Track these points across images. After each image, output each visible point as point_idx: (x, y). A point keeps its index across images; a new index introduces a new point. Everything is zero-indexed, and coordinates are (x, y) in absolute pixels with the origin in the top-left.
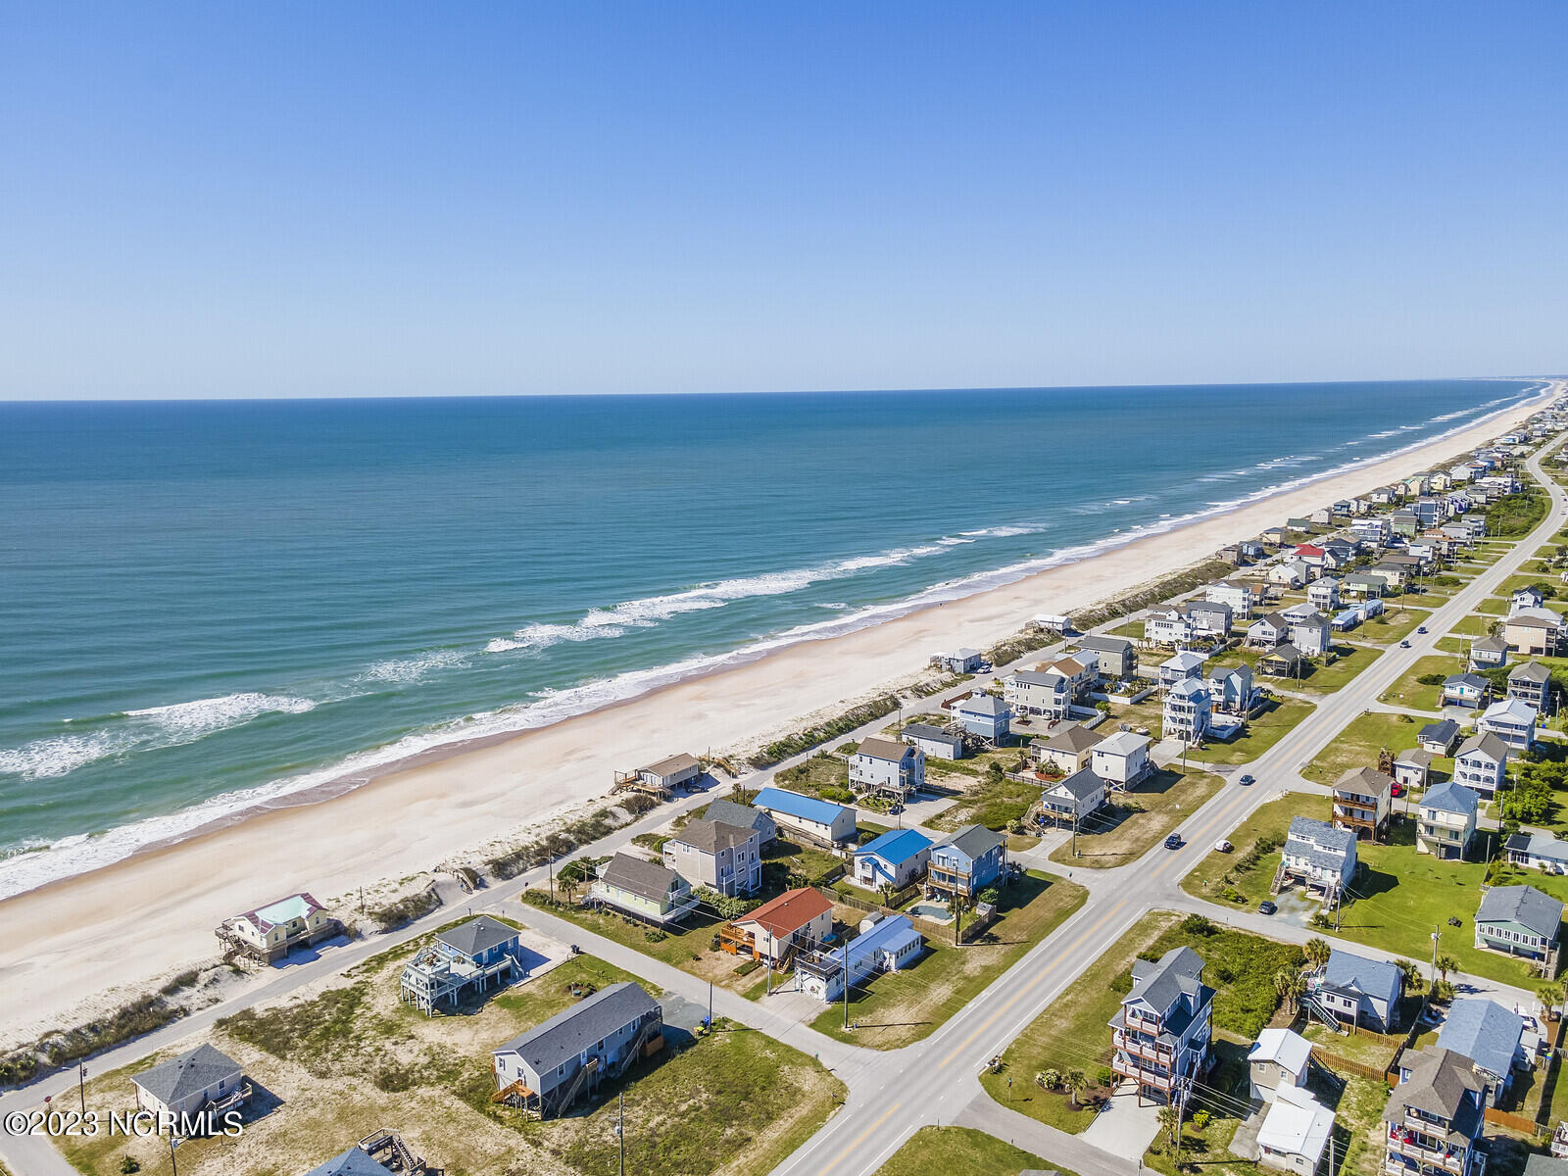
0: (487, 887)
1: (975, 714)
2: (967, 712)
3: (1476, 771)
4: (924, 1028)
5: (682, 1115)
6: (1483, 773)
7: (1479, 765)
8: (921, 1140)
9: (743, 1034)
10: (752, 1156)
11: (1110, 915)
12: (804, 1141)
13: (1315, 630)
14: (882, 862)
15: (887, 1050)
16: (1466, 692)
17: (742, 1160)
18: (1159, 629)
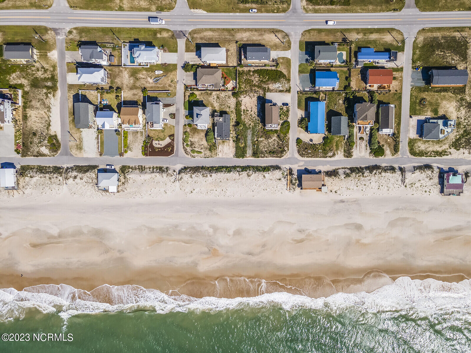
0: (399, 167)
4: (390, 31)
5: (444, 52)
8: (424, 10)
9: (415, 61)
10: (445, 33)
11: (310, 20)
12: (437, 28)
15: (402, 32)
17: (448, 34)
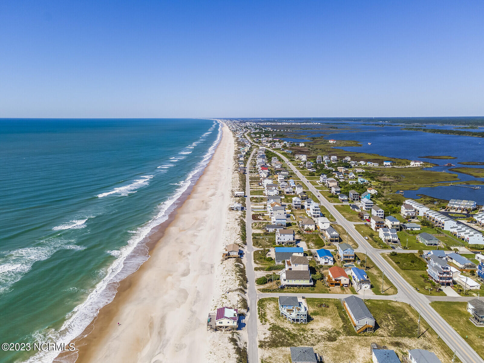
1: (280, 219)
2: (278, 219)
3: (380, 213)
6: (381, 213)
7: (380, 212)
13: (301, 188)
14: (329, 258)
16: (345, 198)
18: (270, 192)
